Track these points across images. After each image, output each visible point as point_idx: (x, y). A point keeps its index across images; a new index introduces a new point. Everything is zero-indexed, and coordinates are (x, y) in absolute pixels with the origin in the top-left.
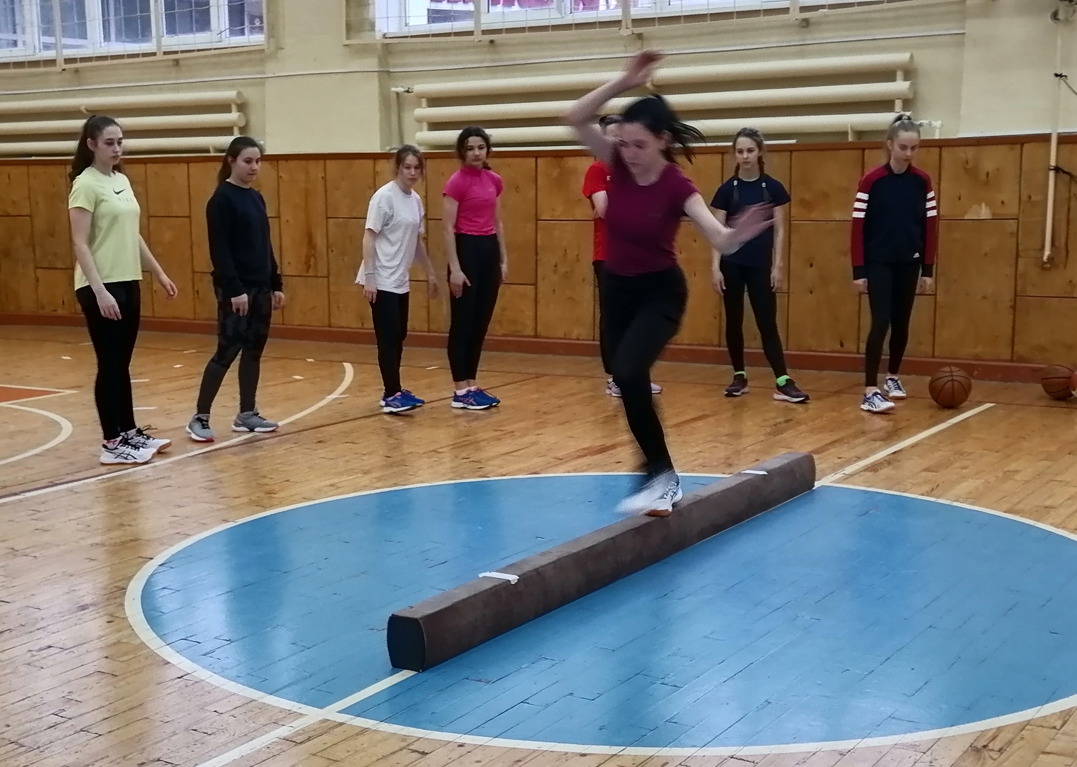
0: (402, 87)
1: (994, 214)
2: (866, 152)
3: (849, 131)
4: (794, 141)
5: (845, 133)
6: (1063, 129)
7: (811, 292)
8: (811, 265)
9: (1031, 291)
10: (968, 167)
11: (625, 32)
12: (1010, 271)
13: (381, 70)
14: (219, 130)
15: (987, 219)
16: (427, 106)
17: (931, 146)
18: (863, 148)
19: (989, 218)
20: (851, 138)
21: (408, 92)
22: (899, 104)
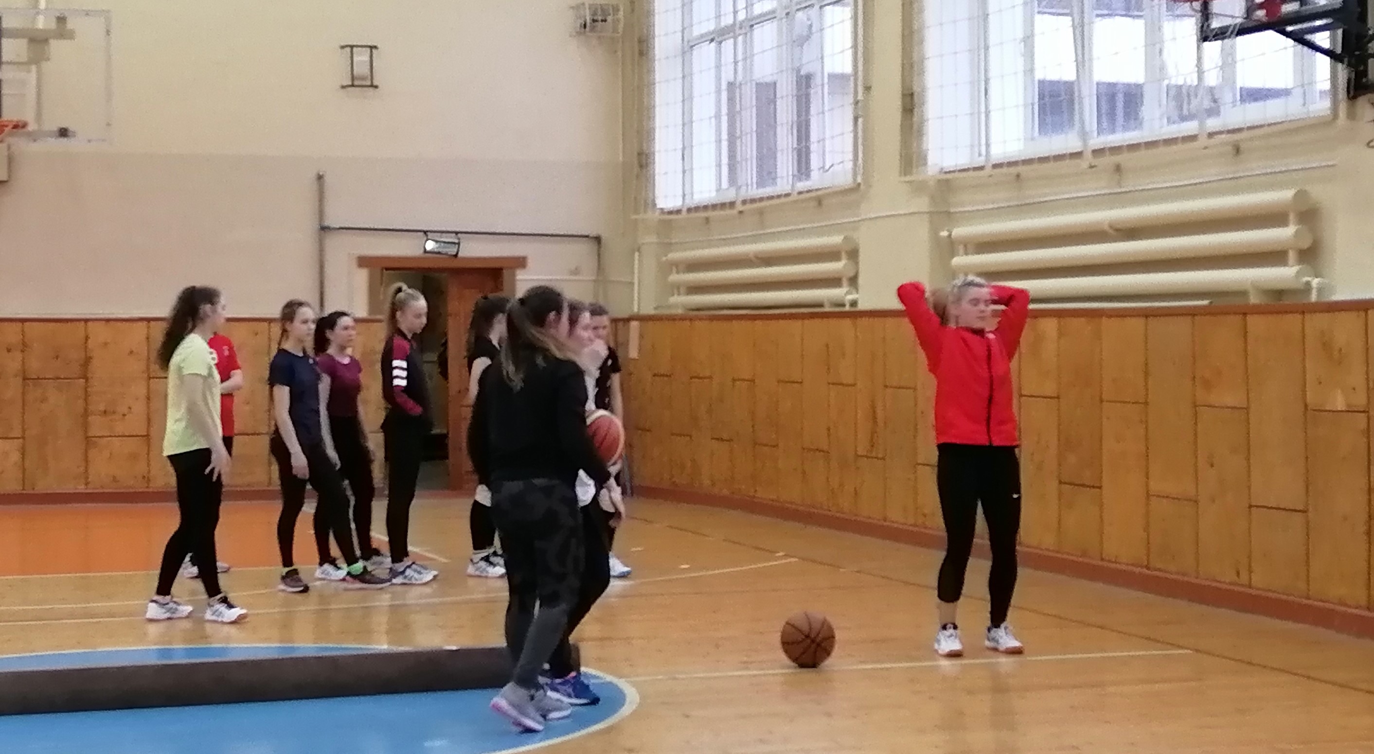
0: (947, 231)
1: (1348, 405)
2: (1249, 316)
3: (1251, 290)
4: (1205, 302)
7: (1213, 501)
8: (1212, 465)
10: (1325, 339)
11: (1084, 164)
12: (1364, 481)
13: (934, 210)
14: (833, 281)
15: (1342, 411)
16: (966, 254)
17: (1296, 312)
18: (1245, 312)
19: (1343, 409)
20: (1254, 300)
21: (950, 236)
22: (1292, 256)
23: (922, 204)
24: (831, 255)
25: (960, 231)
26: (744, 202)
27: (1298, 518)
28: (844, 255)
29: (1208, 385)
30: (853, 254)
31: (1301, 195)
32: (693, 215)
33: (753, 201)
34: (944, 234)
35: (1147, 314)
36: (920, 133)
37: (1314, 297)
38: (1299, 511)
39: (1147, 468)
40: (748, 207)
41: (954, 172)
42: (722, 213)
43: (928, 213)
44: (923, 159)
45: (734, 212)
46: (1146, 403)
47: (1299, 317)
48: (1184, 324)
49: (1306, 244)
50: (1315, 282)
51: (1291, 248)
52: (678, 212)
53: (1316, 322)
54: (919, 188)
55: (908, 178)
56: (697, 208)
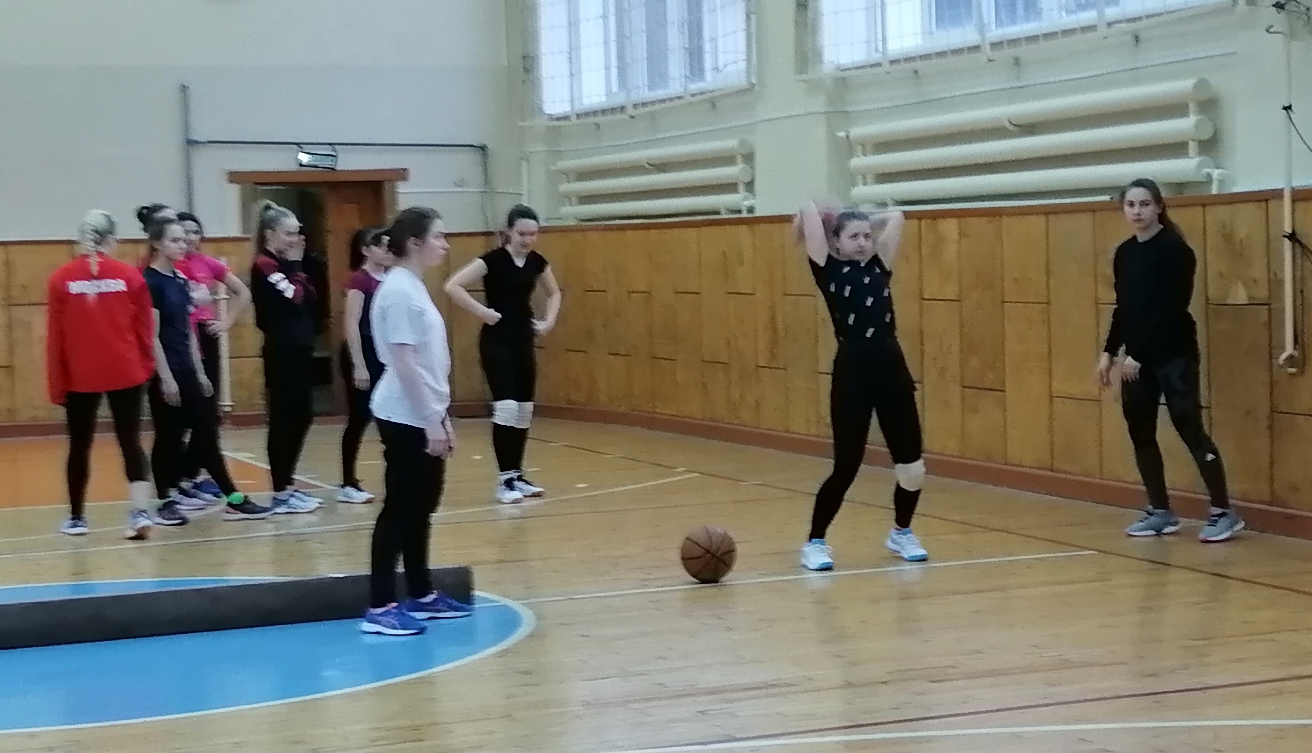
0: (844, 131)
1: (1250, 298)
9: (1284, 406)
10: (1226, 233)
11: (983, 58)
12: (1265, 375)
13: (830, 110)
14: (729, 187)
15: (1244, 305)
16: (866, 155)
17: (1197, 205)
19: (1246, 303)
21: (848, 137)
22: (1192, 147)
23: (819, 104)
24: (727, 160)
25: (858, 131)
26: (635, 106)
28: (739, 159)
31: (1202, 84)
32: (583, 120)
33: (644, 104)
34: (842, 134)
35: (1047, 212)
37: (1214, 191)
39: (1050, 369)
40: (641, 110)
42: (612, 117)
43: (825, 113)
44: (818, 55)
45: (625, 116)
46: (1048, 303)
47: (1200, 210)
48: (1084, 221)
49: (1206, 135)
50: (1216, 173)
51: (1191, 140)
52: (567, 118)
54: (814, 86)
55: (804, 77)
56: (587, 114)
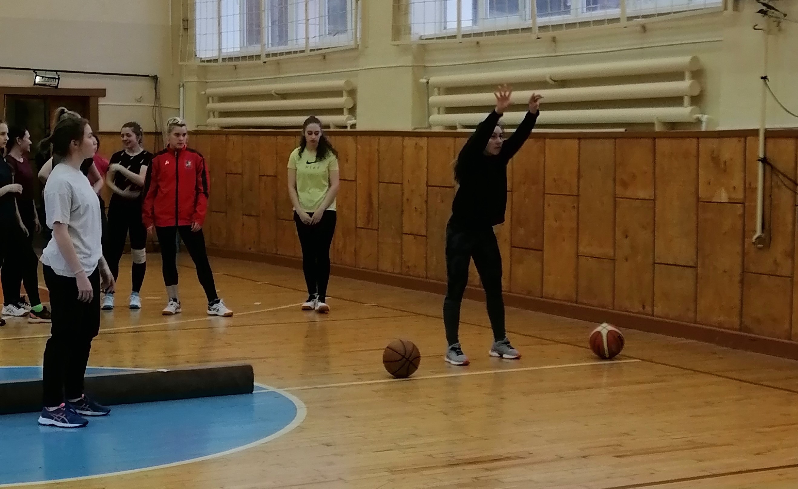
0: (425, 79)
1: (729, 199)
2: (657, 140)
3: (656, 122)
4: (622, 130)
5: (652, 124)
6: (769, 126)
7: (627, 260)
8: (627, 237)
9: (753, 268)
10: (714, 156)
11: (532, 36)
12: (739, 248)
13: (415, 65)
14: (338, 111)
15: (726, 202)
16: (439, 94)
17: (693, 137)
18: (655, 137)
19: (727, 201)
20: (658, 128)
21: (428, 83)
22: (686, 100)
23: (408, 60)
24: (337, 93)
25: (434, 79)
26: (268, 55)
27: (689, 272)
28: (345, 93)
29: (625, 185)
30: (352, 93)
31: (695, 60)
32: (227, 63)
33: (275, 55)
34: (424, 81)
35: (580, 137)
36: (407, 13)
37: (703, 129)
38: (691, 267)
39: (578, 236)
40: (271, 58)
41: (433, 39)
42: (251, 62)
43: (412, 66)
44: (408, 30)
45: (261, 62)
46: (578, 196)
47: (695, 141)
48: (608, 144)
49: (696, 93)
50: (704, 118)
51: (686, 95)
52: (216, 60)
53: (707, 145)
54: (405, 49)
55: (397, 43)
56: (230, 59)
